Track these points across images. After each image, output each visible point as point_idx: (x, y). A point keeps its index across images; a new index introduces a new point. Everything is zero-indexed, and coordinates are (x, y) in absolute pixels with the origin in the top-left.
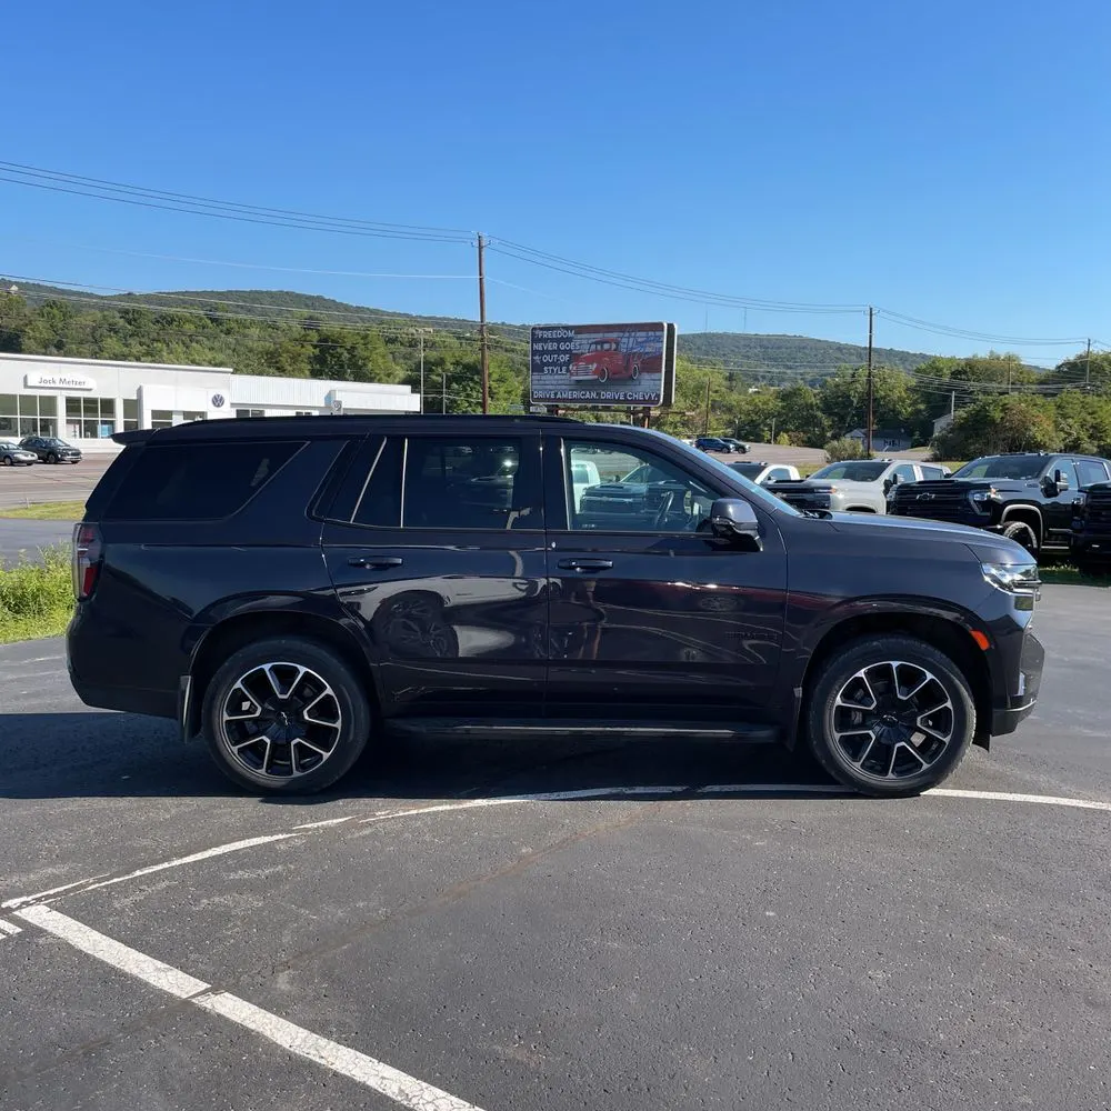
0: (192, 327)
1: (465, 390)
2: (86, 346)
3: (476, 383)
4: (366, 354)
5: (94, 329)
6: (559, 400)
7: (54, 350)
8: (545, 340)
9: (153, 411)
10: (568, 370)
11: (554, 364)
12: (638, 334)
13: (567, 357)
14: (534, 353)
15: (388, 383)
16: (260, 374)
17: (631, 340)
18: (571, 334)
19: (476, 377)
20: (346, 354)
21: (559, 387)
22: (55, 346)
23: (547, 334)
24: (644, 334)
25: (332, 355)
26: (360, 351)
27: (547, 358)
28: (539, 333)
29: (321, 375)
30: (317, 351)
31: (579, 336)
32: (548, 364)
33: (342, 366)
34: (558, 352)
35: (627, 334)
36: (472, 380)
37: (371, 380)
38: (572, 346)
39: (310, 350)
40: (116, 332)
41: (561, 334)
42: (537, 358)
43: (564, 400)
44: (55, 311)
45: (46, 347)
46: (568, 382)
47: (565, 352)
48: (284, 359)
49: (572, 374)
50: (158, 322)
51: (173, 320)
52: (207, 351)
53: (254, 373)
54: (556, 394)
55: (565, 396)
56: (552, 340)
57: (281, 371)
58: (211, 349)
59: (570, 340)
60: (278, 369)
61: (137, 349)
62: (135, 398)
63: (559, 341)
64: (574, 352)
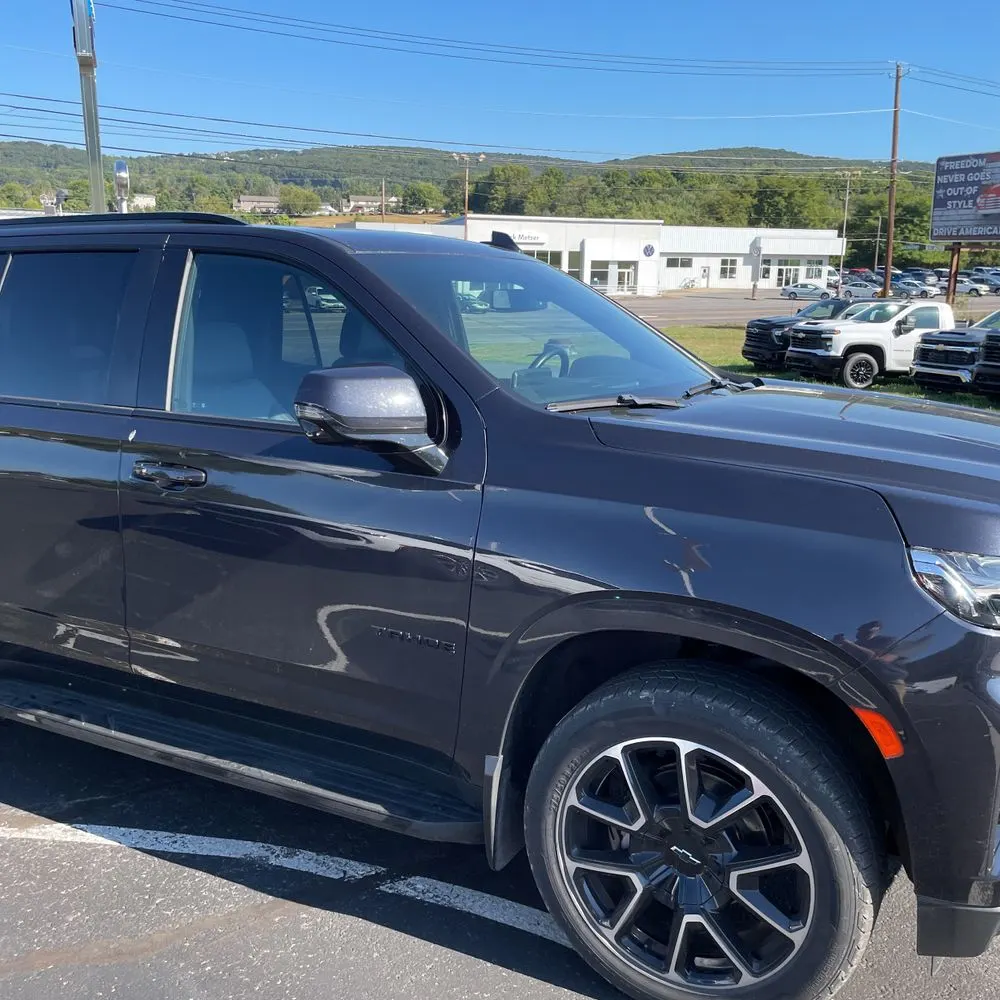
0: (660, 186)
1: (902, 232)
2: (573, 207)
3: (916, 225)
4: (802, 201)
5: (580, 192)
6: (962, 237)
7: (548, 212)
8: (950, 172)
9: (593, 262)
10: (975, 204)
11: (959, 197)
13: (974, 190)
14: (938, 186)
15: (822, 228)
16: (702, 224)
18: (981, 163)
19: (916, 220)
20: (783, 203)
21: (962, 223)
22: (550, 209)
23: (955, 165)
25: (770, 204)
26: (798, 199)
27: (951, 192)
28: (946, 165)
29: (759, 224)
30: (755, 201)
31: (991, 165)
32: (953, 198)
33: (779, 214)
34: (965, 184)
36: (912, 222)
37: (805, 226)
38: (980, 176)
39: (749, 200)
40: (597, 194)
41: (971, 163)
42: (941, 191)
43: (969, 237)
44: (552, 178)
45: (542, 210)
46: (972, 217)
47: (973, 184)
48: (724, 211)
49: (979, 208)
50: (632, 183)
51: (644, 180)
52: (670, 206)
53: (696, 224)
54: (958, 231)
55: (967, 233)
56: (960, 171)
57: (720, 221)
58: (674, 204)
59: (979, 169)
60: (717, 219)
61: (613, 207)
62: (578, 250)
63: (966, 171)
64: (983, 183)
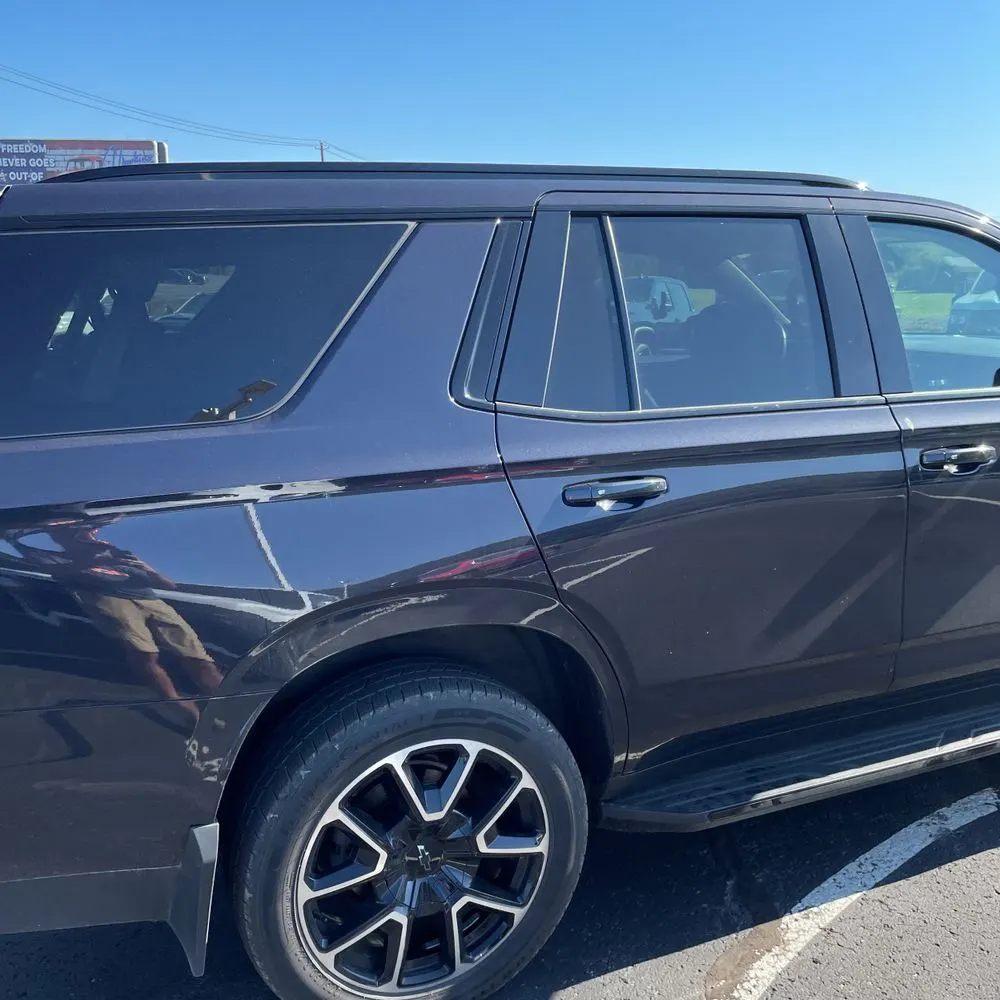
8: (10, 155)
12: (125, 152)
13: (39, 176)
17: (117, 158)
18: (43, 149)
23: (13, 149)
24: (131, 152)
31: (52, 152)
34: (28, 168)
35: (111, 152)
38: (43, 162)
41: (30, 148)
47: (36, 169)
56: (20, 155)
59: (42, 155)
63: (27, 156)
64: (48, 169)
